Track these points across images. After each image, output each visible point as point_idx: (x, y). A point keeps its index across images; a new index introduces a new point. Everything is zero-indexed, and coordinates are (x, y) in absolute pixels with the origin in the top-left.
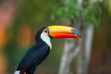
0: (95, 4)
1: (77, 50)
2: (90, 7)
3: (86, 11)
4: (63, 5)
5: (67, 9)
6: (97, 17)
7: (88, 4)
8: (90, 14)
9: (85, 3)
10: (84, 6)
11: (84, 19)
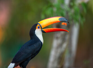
0: (80, 4)
1: (65, 45)
2: (76, 8)
3: (73, 11)
4: (51, 6)
5: (55, 10)
6: (82, 16)
7: (74, 5)
8: (76, 13)
9: (72, 4)
10: (71, 7)
11: (71, 18)
